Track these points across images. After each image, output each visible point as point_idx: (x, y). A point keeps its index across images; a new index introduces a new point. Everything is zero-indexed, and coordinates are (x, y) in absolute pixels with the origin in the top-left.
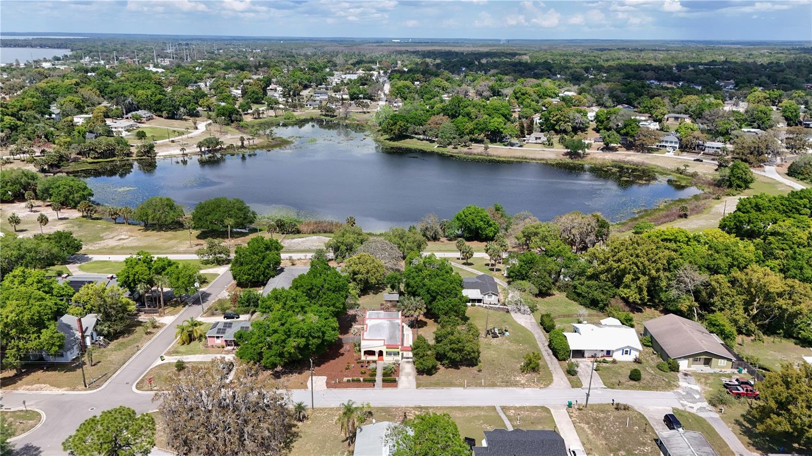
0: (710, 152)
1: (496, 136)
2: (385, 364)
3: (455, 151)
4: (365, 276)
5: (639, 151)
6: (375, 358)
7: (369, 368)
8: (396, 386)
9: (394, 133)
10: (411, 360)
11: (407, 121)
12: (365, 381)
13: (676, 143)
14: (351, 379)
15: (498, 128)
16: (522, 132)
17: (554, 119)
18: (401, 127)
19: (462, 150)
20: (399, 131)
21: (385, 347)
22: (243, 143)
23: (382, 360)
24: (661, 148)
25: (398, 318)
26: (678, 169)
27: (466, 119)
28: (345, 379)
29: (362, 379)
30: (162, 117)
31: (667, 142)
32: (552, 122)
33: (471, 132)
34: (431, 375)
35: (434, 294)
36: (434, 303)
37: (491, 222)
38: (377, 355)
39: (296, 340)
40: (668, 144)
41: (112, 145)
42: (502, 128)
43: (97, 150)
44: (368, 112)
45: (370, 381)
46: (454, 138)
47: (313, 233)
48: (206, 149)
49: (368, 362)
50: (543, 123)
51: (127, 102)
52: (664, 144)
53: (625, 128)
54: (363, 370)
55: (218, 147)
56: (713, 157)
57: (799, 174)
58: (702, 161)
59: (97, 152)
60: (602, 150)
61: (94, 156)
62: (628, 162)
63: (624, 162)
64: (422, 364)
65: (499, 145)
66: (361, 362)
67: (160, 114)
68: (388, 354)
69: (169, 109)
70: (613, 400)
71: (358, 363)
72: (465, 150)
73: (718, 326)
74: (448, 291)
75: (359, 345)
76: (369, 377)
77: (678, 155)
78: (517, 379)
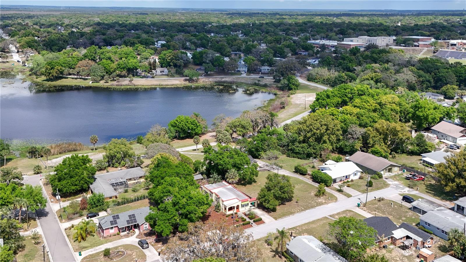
0: (265, 72)
3: (107, 84)
8: (264, 222)
9: (53, 75)
11: (62, 66)
14: (235, 225)
15: (135, 66)
20: (56, 73)
21: (241, 202)
23: (239, 211)
24: (238, 72)
25: (226, 185)
29: (242, 224)
31: (240, 68)
32: (168, 60)
38: (235, 209)
40: (241, 70)
44: (7, 62)
45: (247, 224)
47: (60, 153)
50: (162, 62)
54: (236, 219)
56: (268, 75)
57: (314, 79)
58: (263, 78)
60: (205, 76)
65: (137, 78)
68: (243, 206)
70: (375, 197)
72: (115, 83)
73: (379, 153)
77: (249, 75)
78: (320, 201)
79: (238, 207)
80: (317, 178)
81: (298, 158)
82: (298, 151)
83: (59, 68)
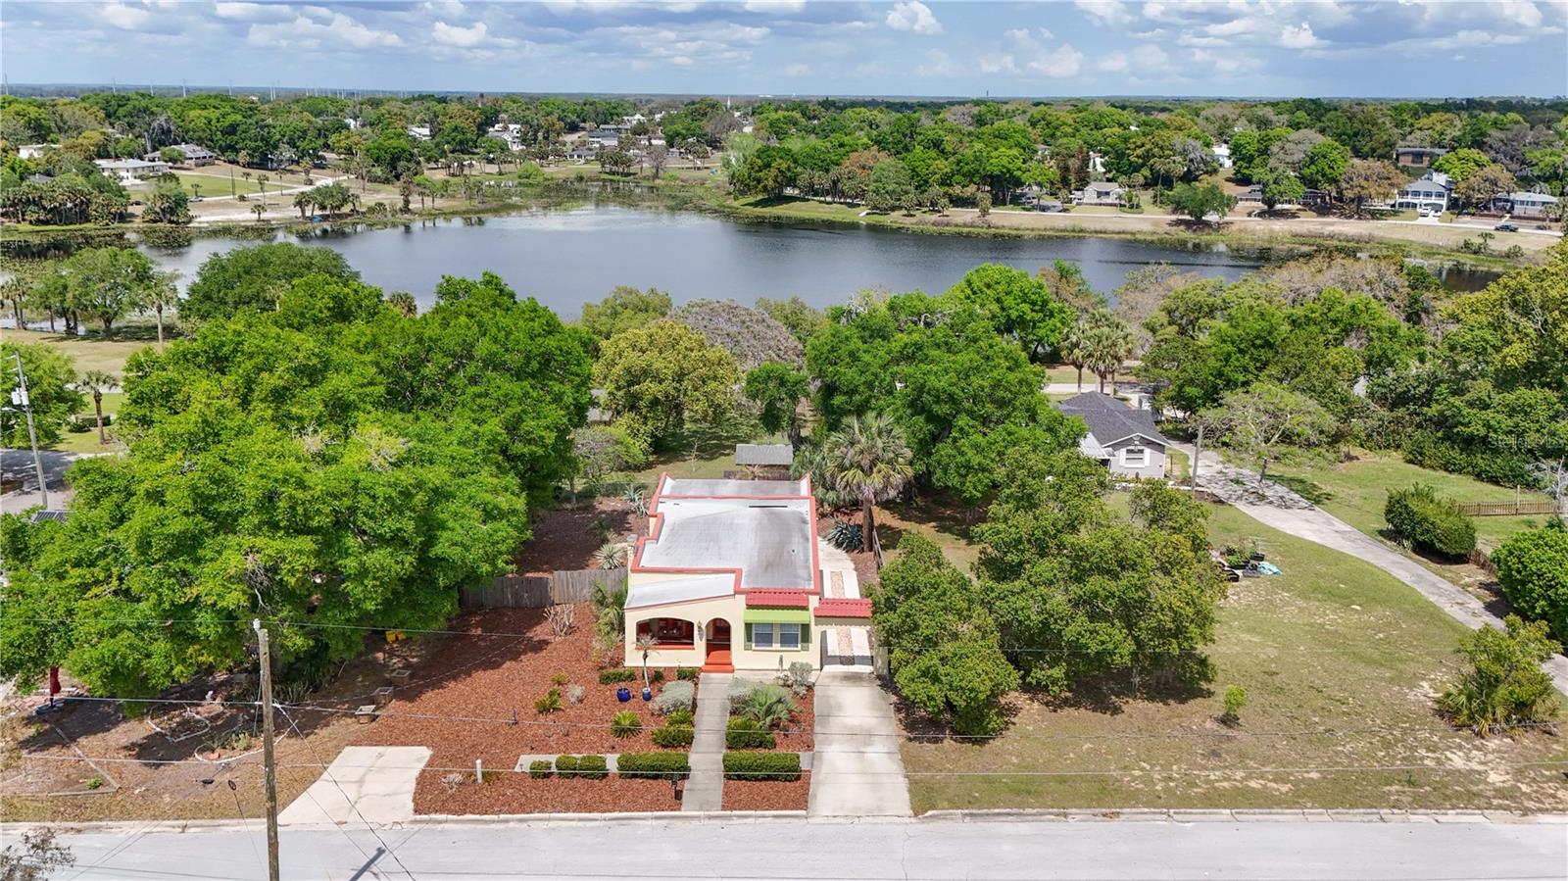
0: (1528, 212)
1: (1005, 188)
2: (737, 682)
3: (908, 220)
4: (668, 386)
5: (1351, 217)
6: (694, 656)
7: (654, 705)
8: (801, 801)
9: (765, 189)
10: (867, 669)
11: (795, 161)
12: (631, 771)
13: (1440, 195)
14: (553, 758)
15: (1009, 170)
16: (1065, 182)
17: (1139, 152)
18: (781, 172)
19: (924, 220)
20: (775, 181)
21: (741, 599)
22: (407, 202)
23: (726, 666)
24: (1404, 209)
25: (795, 496)
26: (1467, 245)
27: (933, 153)
28: (526, 762)
29: (612, 762)
30: (238, 163)
31: (1416, 194)
32: (1132, 159)
33: (946, 181)
34: (982, 742)
35: (943, 409)
36: (944, 450)
37: (1052, 305)
38: (700, 643)
39: (260, 542)
40: (1422, 200)
41: (82, 193)
42: (1019, 169)
43: (44, 202)
44: (707, 168)
45: (655, 773)
46: (906, 193)
48: (317, 212)
49: (658, 677)
50: (1113, 164)
51: (155, 124)
52: (1409, 199)
53: (1312, 163)
54: (625, 714)
55: (346, 209)
56: (1540, 223)
58: (1515, 230)
59: (45, 208)
60: (1261, 214)
61: (35, 216)
62: (1332, 237)
63: (1321, 236)
64: (936, 679)
65: (1012, 209)
66: (619, 678)
67: (232, 157)
68: (759, 635)
69: (253, 145)
71: (606, 680)
72: (934, 218)
74: (1000, 393)
75: (620, 600)
76: (655, 752)
77: (1451, 221)
78: (1457, 761)
79: (720, 633)
80: (1524, 583)
81: (1478, 477)
82: (1483, 432)
83: (784, 166)
